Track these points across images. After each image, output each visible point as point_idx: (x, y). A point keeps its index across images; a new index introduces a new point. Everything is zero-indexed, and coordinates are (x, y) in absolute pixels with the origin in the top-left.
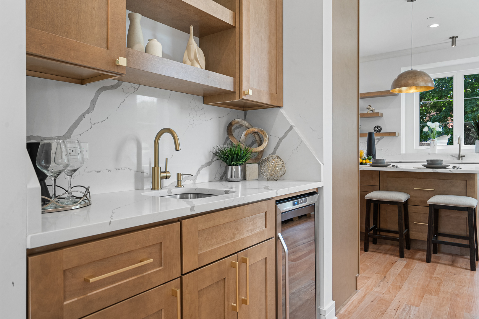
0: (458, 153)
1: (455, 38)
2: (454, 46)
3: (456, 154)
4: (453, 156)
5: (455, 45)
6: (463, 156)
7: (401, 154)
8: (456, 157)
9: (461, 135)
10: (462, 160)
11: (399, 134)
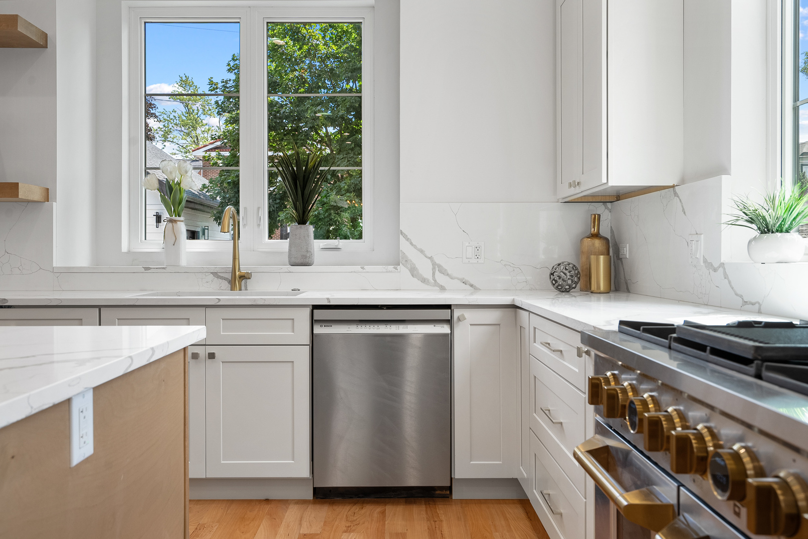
3: (226, 270)
4: (218, 277)
6: (244, 277)
7: (53, 271)
8: (225, 279)
9: (259, 208)
10: (243, 288)
11: (47, 195)
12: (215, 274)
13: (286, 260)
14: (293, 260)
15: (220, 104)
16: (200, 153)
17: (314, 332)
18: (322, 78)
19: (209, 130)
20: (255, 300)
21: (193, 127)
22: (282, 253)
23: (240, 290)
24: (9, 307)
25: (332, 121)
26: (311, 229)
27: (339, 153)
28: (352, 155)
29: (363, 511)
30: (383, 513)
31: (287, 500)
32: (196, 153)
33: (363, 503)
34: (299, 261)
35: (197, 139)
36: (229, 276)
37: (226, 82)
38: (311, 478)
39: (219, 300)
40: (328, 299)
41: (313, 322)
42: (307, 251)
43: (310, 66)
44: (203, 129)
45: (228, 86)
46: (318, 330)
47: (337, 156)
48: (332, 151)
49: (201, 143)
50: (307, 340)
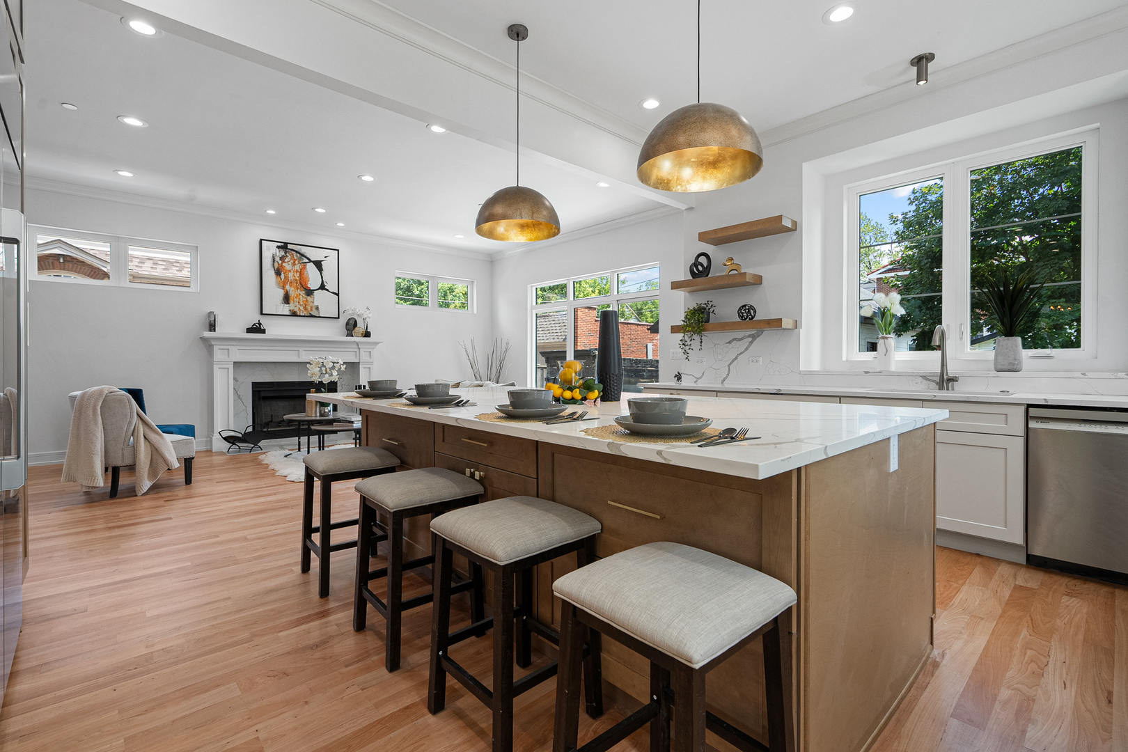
0: (939, 370)
1: (927, 59)
2: (922, 83)
3: (934, 374)
4: (927, 379)
5: (927, 80)
6: (953, 380)
7: (800, 373)
8: (934, 381)
9: (961, 324)
10: (950, 388)
11: (796, 325)
12: (924, 377)
13: (992, 366)
14: (999, 367)
15: (900, 233)
16: (875, 276)
17: (1029, 426)
18: (1016, 191)
19: (881, 254)
20: (968, 397)
21: (866, 254)
22: (985, 361)
23: (948, 389)
24: (782, 394)
25: (1028, 230)
26: (1019, 340)
27: (1038, 261)
28: (1056, 261)
29: (1086, 586)
30: (1113, 594)
31: (999, 559)
32: (870, 277)
33: (1086, 580)
34: (1006, 367)
35: (870, 264)
36: (937, 379)
37: (906, 214)
38: (1025, 545)
39: (935, 396)
40: (1045, 400)
41: (1027, 418)
42: (1015, 359)
43: (1000, 182)
44: (875, 255)
45: (907, 216)
46: (1032, 424)
47: (1036, 264)
48: (1027, 259)
49: (873, 267)
50: (1022, 432)
